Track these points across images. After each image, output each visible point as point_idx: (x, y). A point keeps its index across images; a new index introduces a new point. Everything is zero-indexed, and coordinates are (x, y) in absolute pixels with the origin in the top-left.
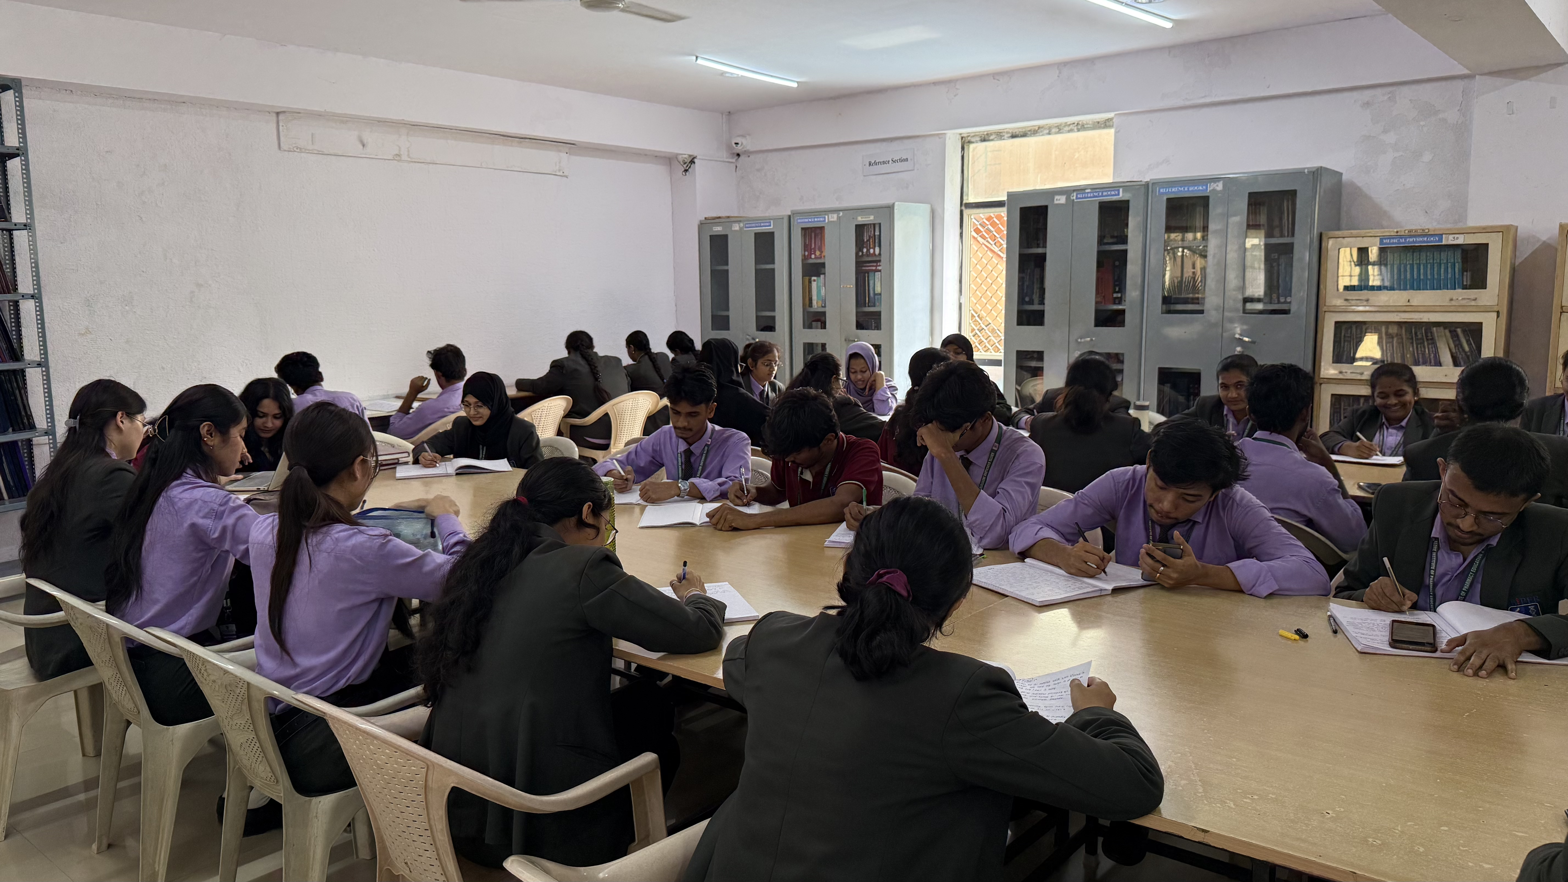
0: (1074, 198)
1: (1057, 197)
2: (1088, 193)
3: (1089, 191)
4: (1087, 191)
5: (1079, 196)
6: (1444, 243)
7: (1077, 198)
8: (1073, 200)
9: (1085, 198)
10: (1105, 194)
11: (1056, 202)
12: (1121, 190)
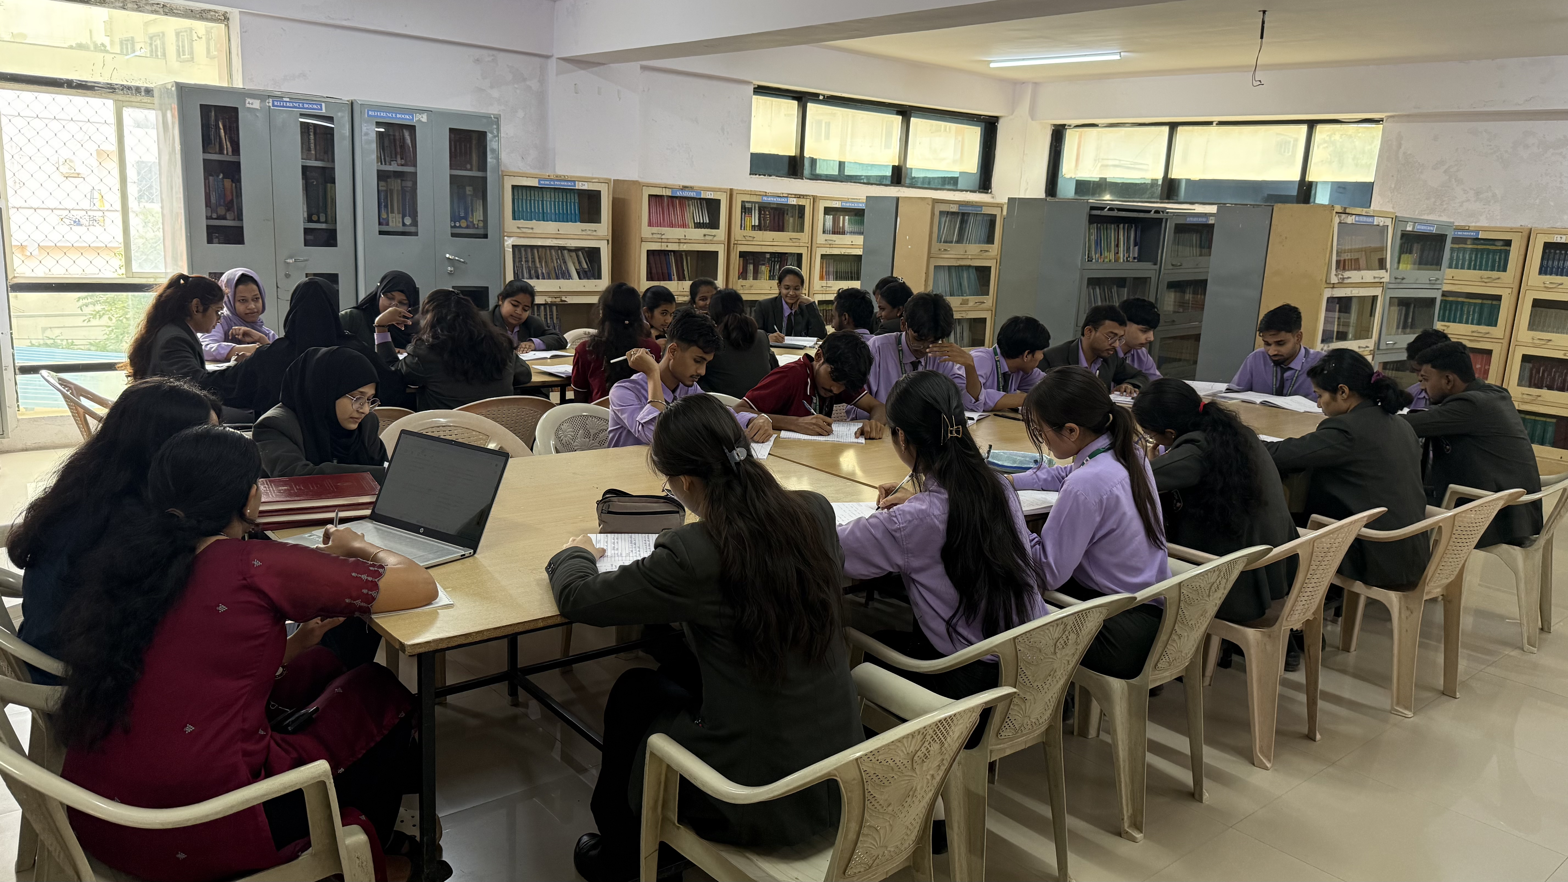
0: (271, 104)
1: (248, 100)
2: (286, 102)
3: (288, 100)
4: (285, 99)
5: (276, 103)
6: (577, 188)
7: (273, 105)
8: (269, 107)
9: (283, 106)
10: (306, 106)
11: (248, 105)
12: (323, 105)
